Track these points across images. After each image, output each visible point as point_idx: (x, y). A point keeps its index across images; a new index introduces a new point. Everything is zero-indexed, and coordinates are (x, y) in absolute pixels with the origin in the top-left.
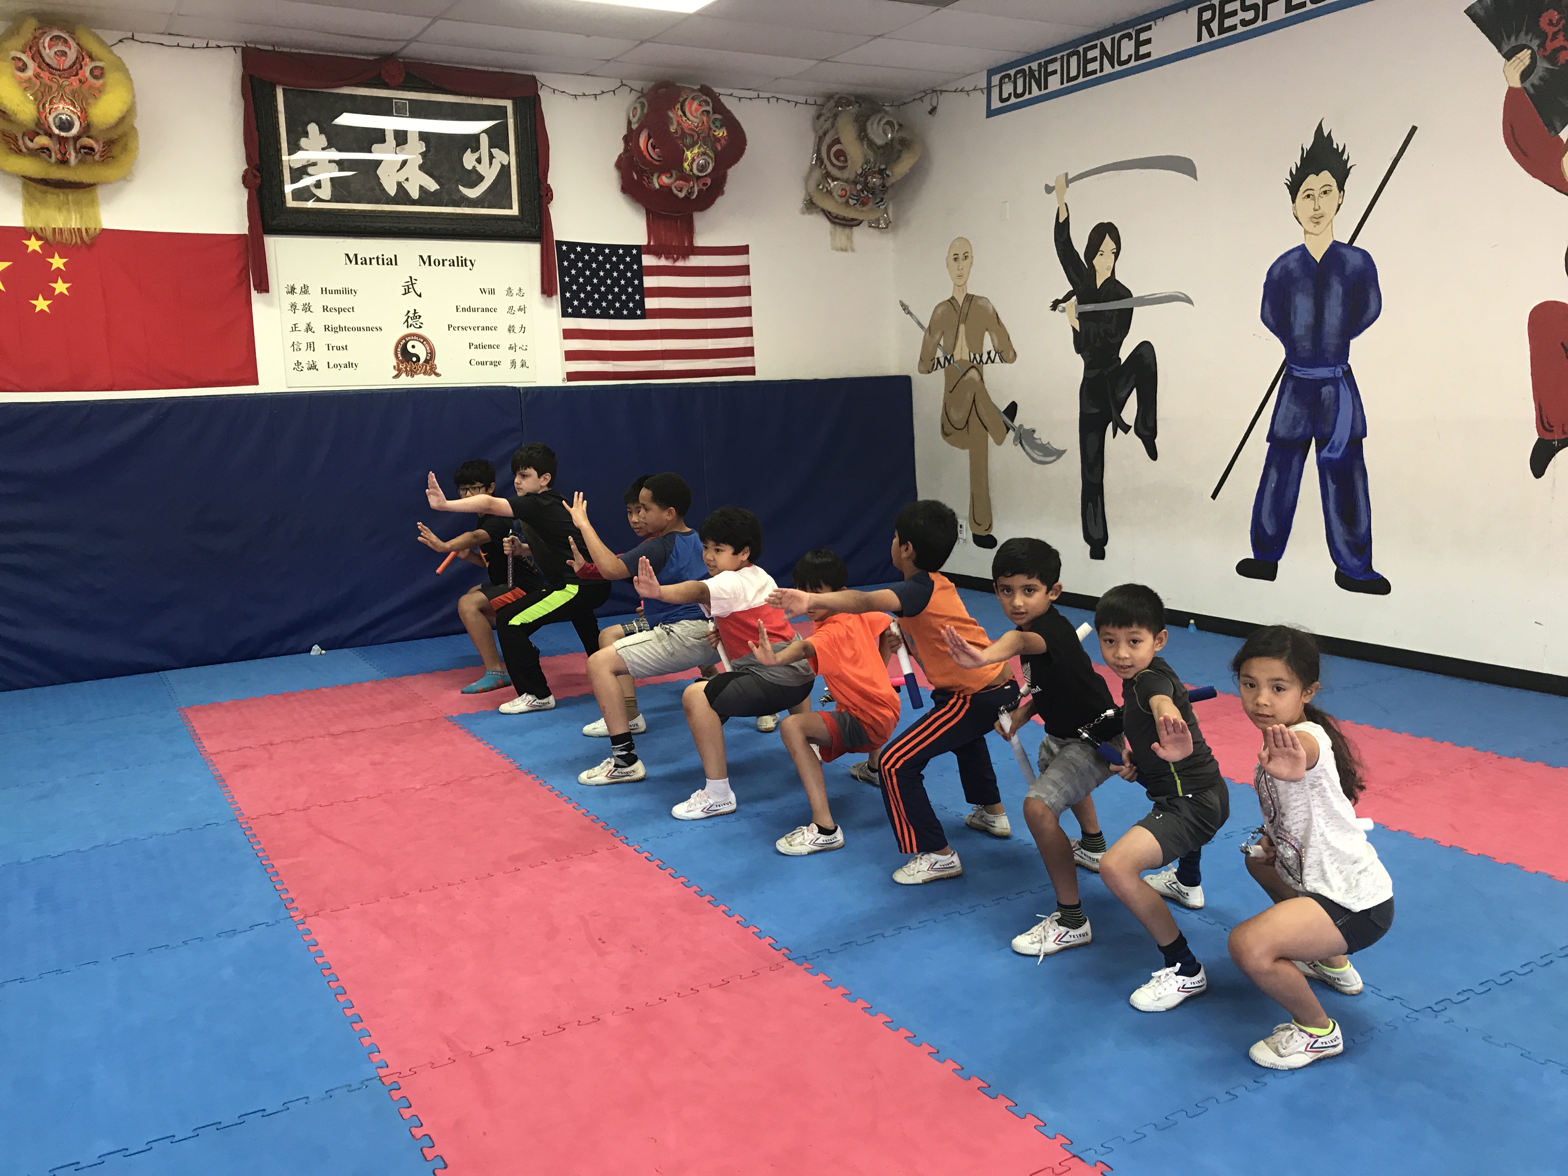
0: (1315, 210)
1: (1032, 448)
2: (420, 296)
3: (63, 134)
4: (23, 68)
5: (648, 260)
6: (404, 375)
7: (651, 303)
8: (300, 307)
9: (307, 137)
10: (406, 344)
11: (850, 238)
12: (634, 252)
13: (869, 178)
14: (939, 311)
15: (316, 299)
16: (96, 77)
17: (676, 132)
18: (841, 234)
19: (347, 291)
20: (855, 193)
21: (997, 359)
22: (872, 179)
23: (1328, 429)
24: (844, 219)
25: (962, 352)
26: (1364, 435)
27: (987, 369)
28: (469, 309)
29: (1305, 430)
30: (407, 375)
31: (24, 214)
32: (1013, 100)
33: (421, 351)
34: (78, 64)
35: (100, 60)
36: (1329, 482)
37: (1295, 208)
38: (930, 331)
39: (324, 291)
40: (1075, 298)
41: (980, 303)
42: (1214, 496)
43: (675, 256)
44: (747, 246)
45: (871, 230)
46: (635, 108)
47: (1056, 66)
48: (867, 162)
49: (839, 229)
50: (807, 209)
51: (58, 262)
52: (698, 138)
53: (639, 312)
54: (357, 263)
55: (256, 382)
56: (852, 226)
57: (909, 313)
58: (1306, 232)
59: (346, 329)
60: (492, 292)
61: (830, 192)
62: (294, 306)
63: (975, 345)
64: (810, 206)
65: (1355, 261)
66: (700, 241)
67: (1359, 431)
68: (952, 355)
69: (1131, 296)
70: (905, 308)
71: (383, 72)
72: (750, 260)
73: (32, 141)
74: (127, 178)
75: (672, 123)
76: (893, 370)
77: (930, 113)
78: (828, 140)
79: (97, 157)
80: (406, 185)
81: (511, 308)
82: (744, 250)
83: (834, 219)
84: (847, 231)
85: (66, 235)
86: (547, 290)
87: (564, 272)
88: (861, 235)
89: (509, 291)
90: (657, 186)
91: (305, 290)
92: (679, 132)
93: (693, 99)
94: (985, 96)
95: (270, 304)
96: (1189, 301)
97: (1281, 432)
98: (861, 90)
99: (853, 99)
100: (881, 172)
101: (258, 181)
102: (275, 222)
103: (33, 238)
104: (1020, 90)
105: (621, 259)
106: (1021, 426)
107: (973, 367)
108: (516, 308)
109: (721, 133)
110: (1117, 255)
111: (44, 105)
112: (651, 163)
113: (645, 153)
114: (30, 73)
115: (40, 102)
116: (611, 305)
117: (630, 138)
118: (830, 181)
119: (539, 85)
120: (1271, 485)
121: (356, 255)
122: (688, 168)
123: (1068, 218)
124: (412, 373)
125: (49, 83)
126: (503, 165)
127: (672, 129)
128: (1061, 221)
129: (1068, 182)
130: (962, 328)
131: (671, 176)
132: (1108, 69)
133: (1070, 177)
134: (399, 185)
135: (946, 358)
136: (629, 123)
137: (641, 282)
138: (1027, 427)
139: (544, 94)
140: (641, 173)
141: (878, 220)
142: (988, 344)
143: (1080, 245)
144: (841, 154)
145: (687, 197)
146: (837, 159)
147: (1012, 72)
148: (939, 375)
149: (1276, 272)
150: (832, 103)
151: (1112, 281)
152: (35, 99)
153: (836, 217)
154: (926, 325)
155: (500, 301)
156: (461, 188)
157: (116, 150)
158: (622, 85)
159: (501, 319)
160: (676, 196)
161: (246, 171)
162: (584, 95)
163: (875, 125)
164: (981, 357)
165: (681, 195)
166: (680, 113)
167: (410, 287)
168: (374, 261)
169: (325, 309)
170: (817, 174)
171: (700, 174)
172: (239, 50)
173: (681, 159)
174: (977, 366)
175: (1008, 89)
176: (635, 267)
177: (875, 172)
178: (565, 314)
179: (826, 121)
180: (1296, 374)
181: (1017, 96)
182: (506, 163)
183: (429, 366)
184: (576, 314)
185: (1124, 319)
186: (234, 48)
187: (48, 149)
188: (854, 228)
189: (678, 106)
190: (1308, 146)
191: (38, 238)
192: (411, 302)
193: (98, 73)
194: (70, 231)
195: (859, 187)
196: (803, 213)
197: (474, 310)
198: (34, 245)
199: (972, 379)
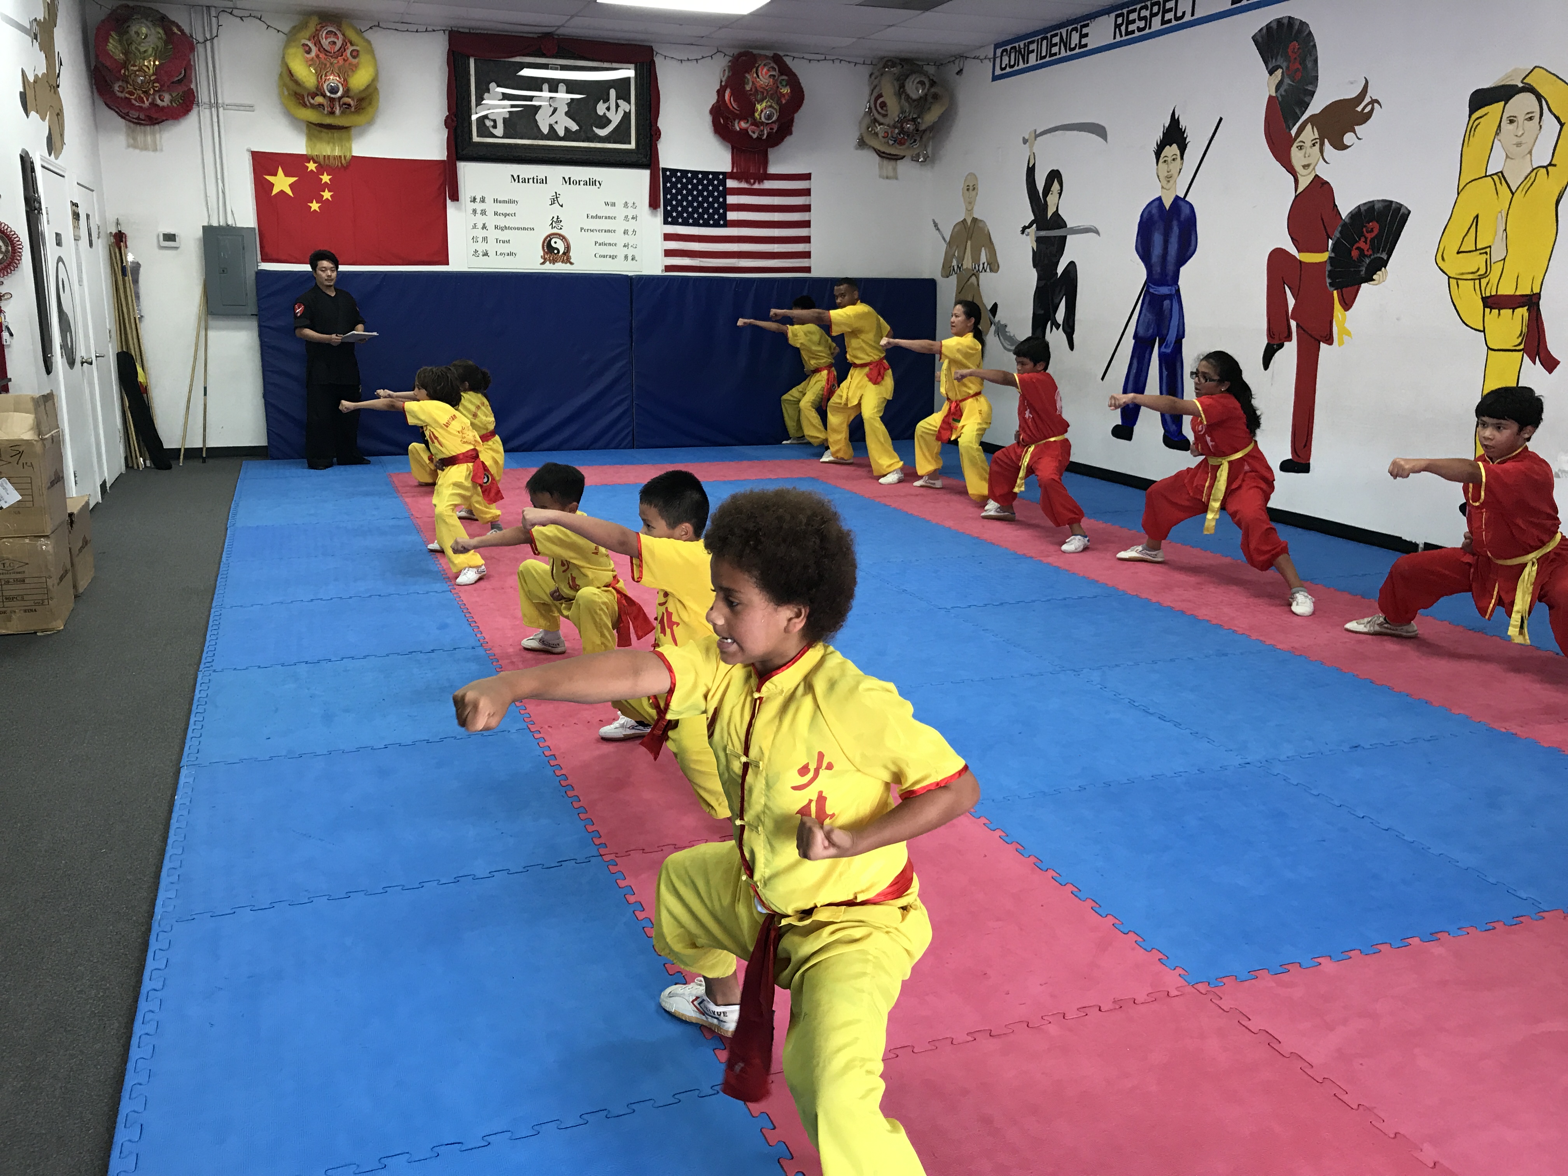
0: (1168, 172)
1: (1005, 339)
2: (562, 206)
3: (332, 96)
4: (309, 51)
5: (731, 184)
6: (548, 262)
7: (731, 216)
8: (479, 211)
9: (489, 92)
10: (550, 241)
11: (895, 169)
12: (721, 177)
13: (905, 125)
14: (956, 230)
15: (490, 207)
16: (354, 57)
17: (751, 90)
18: (888, 165)
19: (511, 202)
20: (895, 136)
21: (988, 270)
22: (907, 124)
23: (1165, 332)
24: (890, 154)
25: (968, 263)
26: (1184, 337)
27: (982, 276)
28: (597, 217)
29: (1153, 332)
30: (550, 263)
31: (307, 147)
32: (1008, 70)
33: (560, 245)
34: (343, 48)
35: (357, 46)
36: (1164, 370)
37: (1157, 169)
38: (949, 244)
39: (496, 201)
40: (1035, 225)
41: (981, 225)
42: (1103, 379)
43: (752, 181)
44: (810, 174)
45: (913, 163)
46: (725, 70)
47: (1033, 47)
48: (903, 112)
49: (885, 162)
50: (860, 146)
51: (326, 178)
52: (767, 93)
53: (722, 222)
54: (519, 182)
55: (447, 264)
56: (897, 159)
57: (938, 229)
58: (1163, 187)
59: (510, 228)
60: (614, 204)
61: (876, 134)
62: (475, 211)
63: (976, 259)
64: (862, 144)
65: (1186, 211)
66: (772, 170)
67: (1181, 335)
68: (962, 265)
69: (1066, 226)
70: (936, 225)
71: (542, 46)
72: (813, 184)
73: (313, 99)
74: (371, 122)
75: (748, 84)
76: (926, 276)
77: (958, 73)
78: (875, 94)
79: (353, 109)
80: (556, 127)
81: (626, 217)
82: (807, 177)
83: (882, 155)
84: (893, 163)
85: (331, 159)
86: (653, 204)
87: (667, 191)
88: (904, 167)
89: (626, 205)
90: (738, 129)
91: (483, 200)
92: (753, 90)
93: (765, 65)
94: (992, 64)
95: (459, 209)
96: (1097, 232)
97: (1141, 333)
98: (903, 55)
99: (898, 61)
100: (914, 120)
101: (454, 124)
102: (464, 152)
103: (311, 162)
104: (1012, 63)
105: (710, 182)
106: (999, 321)
107: (973, 274)
108: (630, 217)
109: (786, 90)
110: (1060, 194)
111: (321, 76)
112: (733, 111)
113: (729, 105)
114: (313, 54)
115: (319, 75)
116: (701, 216)
117: (720, 93)
118: (877, 125)
119: (655, 53)
120: (1134, 371)
121: (518, 176)
122: (758, 117)
123: (1034, 164)
124: (554, 261)
125: (325, 62)
126: (625, 112)
127: (748, 88)
128: (1030, 166)
129: (1037, 136)
130: (969, 243)
131: (748, 122)
132: (1063, 54)
133: (1038, 132)
134: (551, 126)
135: (958, 266)
136: (721, 82)
137: (725, 200)
138: (1002, 323)
139: (658, 60)
140: (726, 119)
141: (918, 155)
142: (983, 259)
143: (1040, 186)
144: (883, 105)
145: (759, 138)
146: (882, 108)
147: (1009, 47)
148: (954, 279)
149: (1145, 216)
150: (881, 65)
151: (1056, 214)
152: (316, 72)
153: (884, 153)
154: (948, 239)
155: (619, 211)
156: (594, 129)
157: (364, 104)
158: (718, 52)
159: (619, 225)
160: (751, 137)
161: (447, 117)
162: (688, 60)
163: (911, 83)
164: (979, 266)
165: (755, 136)
166: (755, 75)
167: (555, 200)
168: (531, 181)
169: (496, 214)
170: (867, 120)
171: (767, 122)
172: (447, 33)
173: (754, 110)
174: (976, 274)
175: (1006, 60)
176: (721, 188)
177: (909, 121)
178: (666, 222)
179: (875, 78)
180: (1151, 290)
181: (1012, 67)
182: (628, 111)
183: (566, 257)
184: (674, 222)
185: (1060, 244)
186: (444, 31)
187: (323, 105)
188: (899, 162)
189: (754, 70)
190: (1167, 125)
191: (315, 162)
192: (556, 211)
193: (355, 54)
194: (335, 158)
195: (897, 131)
196: (857, 149)
197: (600, 218)
198: (312, 166)
199: (972, 284)
